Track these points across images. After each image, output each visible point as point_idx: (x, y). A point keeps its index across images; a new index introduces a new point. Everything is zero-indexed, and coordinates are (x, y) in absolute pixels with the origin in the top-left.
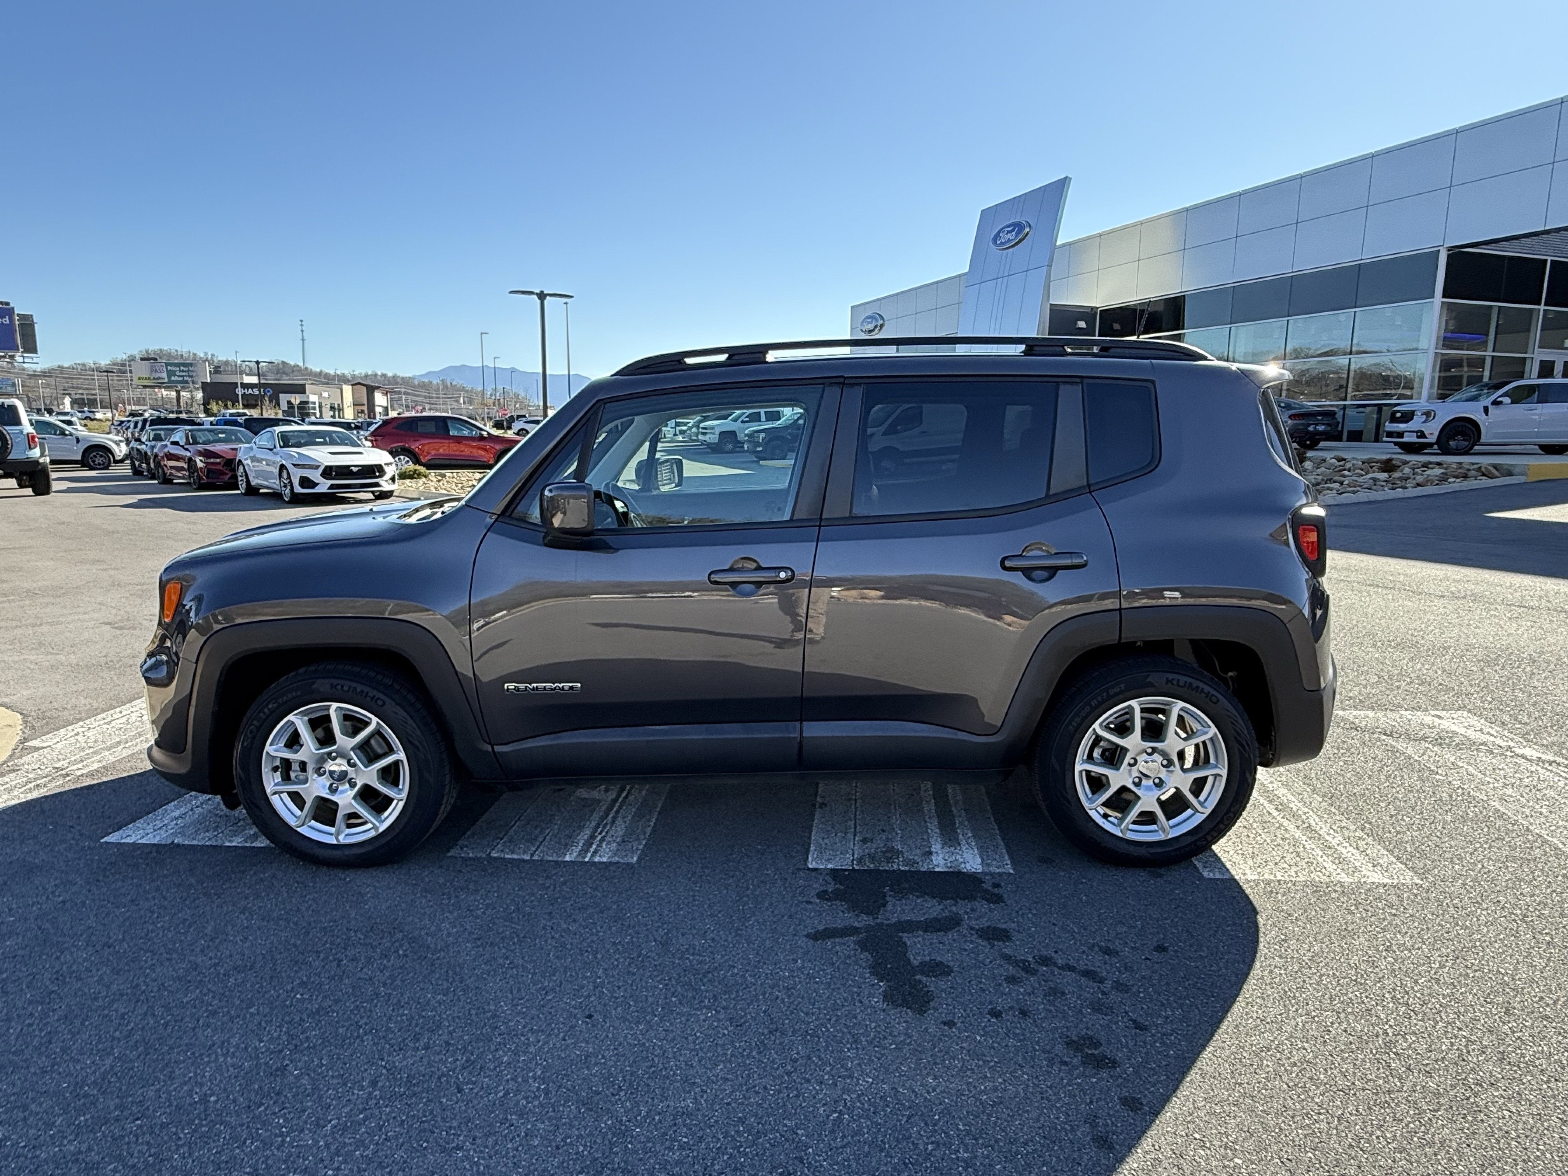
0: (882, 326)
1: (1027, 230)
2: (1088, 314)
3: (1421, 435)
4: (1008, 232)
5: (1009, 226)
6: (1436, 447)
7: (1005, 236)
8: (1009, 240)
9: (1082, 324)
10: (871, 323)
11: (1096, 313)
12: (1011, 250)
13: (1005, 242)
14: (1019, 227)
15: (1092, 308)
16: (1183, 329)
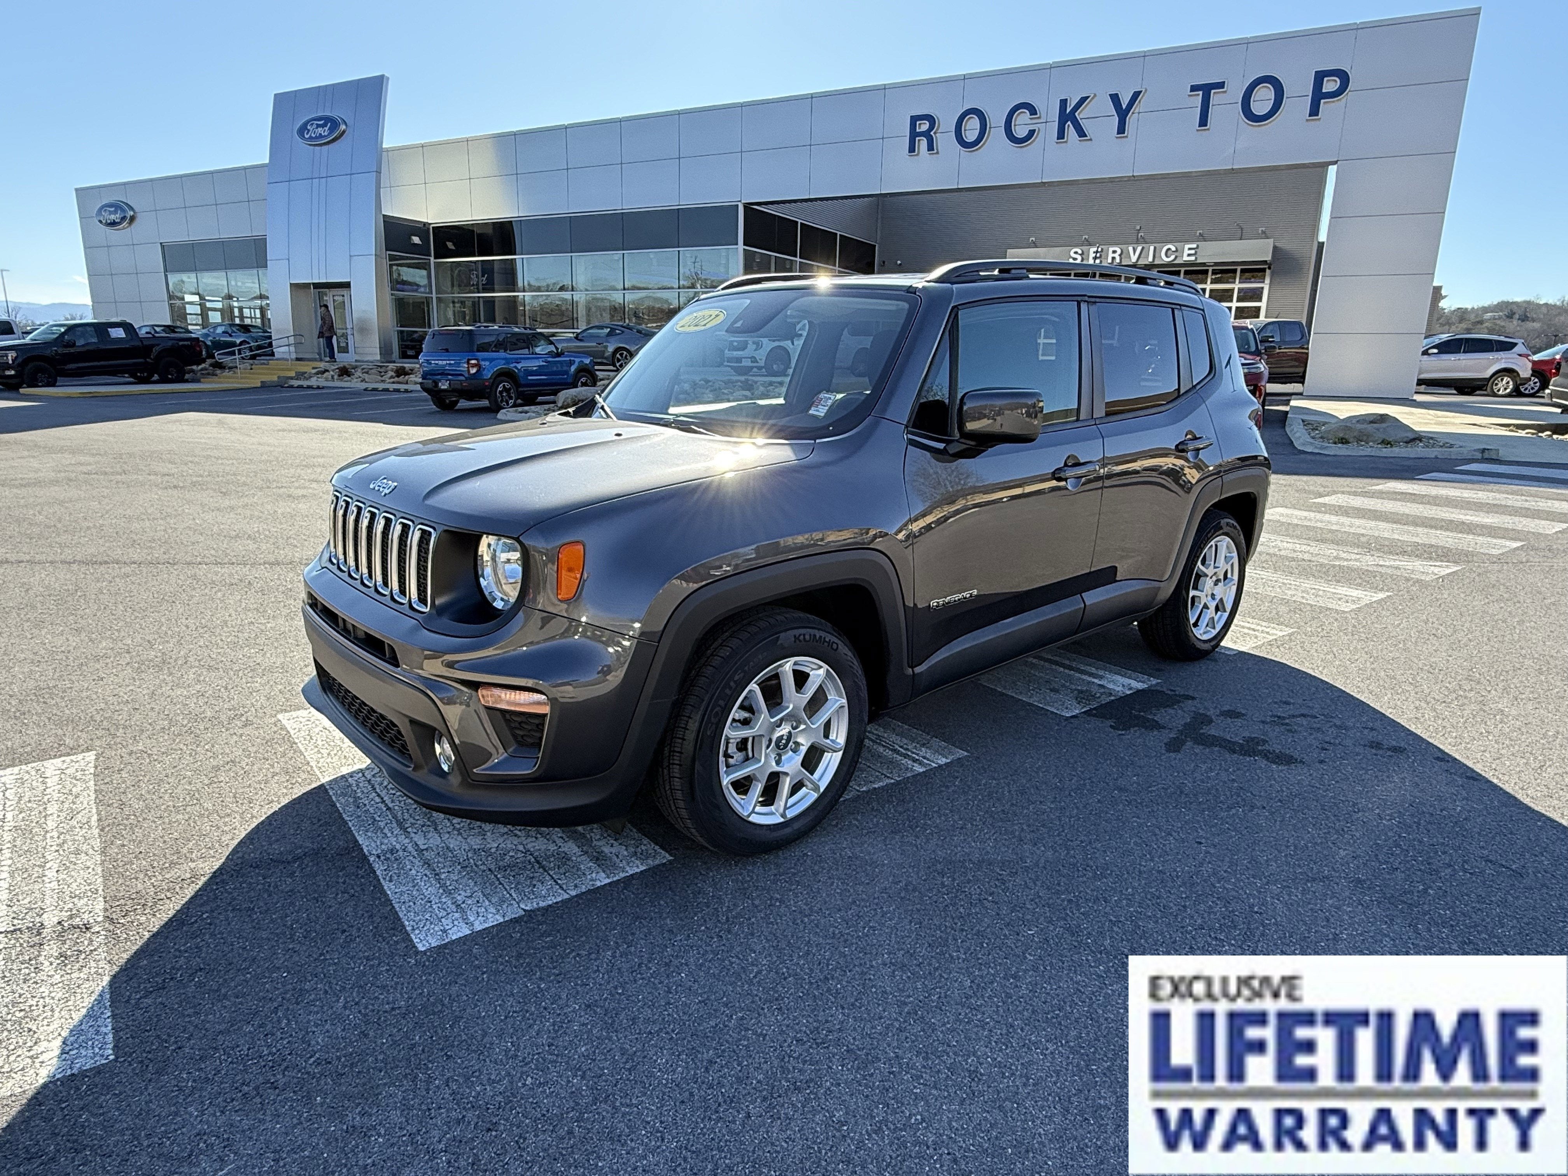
0: (132, 219)
1: (343, 127)
2: (422, 229)
3: (754, 360)
4: (318, 126)
5: (319, 119)
6: (764, 370)
7: (314, 131)
8: (321, 136)
9: (416, 240)
10: (115, 212)
11: (429, 229)
12: (325, 148)
13: (316, 138)
14: (332, 123)
15: (425, 224)
16: (515, 254)
